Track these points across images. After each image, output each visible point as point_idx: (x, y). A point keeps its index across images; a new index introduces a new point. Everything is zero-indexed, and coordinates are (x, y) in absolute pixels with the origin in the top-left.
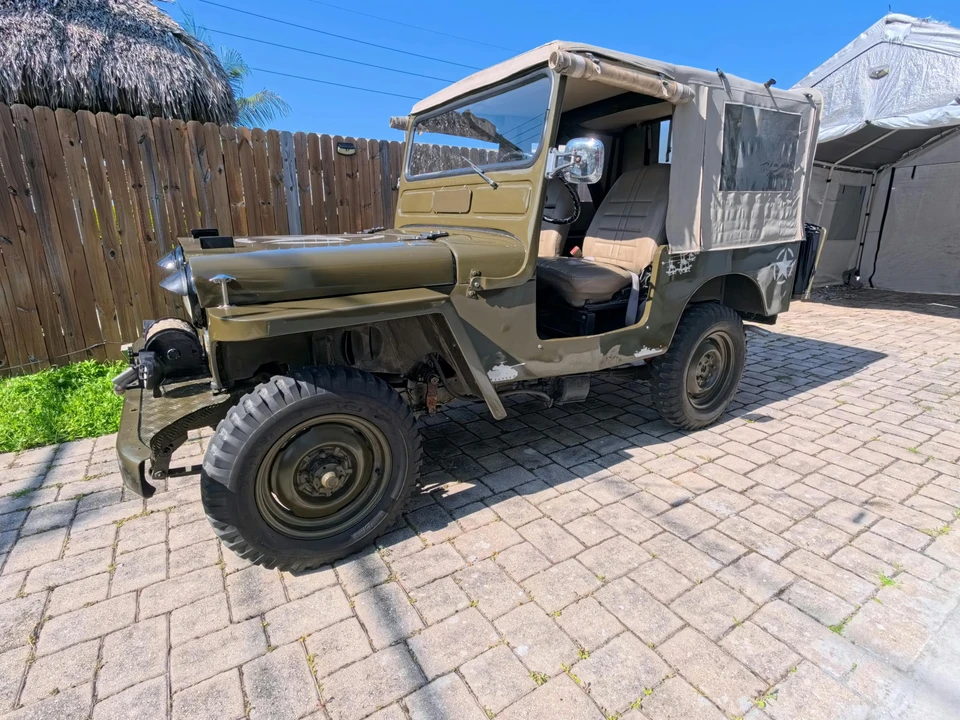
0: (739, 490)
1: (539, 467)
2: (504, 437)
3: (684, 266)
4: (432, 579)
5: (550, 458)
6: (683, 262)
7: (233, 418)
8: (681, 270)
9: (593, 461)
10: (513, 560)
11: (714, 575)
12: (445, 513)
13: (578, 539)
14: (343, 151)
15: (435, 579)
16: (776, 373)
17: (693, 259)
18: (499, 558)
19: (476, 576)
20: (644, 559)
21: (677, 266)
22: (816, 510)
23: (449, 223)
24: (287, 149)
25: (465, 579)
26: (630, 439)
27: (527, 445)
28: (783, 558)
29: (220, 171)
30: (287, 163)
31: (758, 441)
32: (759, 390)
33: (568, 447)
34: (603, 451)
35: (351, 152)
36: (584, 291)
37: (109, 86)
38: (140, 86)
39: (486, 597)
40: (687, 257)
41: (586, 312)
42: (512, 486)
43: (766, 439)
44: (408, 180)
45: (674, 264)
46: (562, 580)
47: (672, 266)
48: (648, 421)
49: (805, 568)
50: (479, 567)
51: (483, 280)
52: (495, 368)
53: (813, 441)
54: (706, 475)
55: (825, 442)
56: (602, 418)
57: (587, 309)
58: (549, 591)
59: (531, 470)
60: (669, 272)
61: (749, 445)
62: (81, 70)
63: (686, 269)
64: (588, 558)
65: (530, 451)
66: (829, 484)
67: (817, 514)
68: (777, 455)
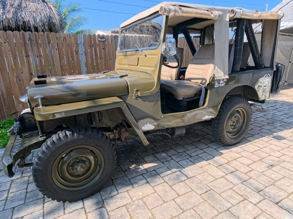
0: (244, 172)
1: (166, 161)
2: (155, 148)
3: (222, 84)
4: (118, 207)
5: (171, 157)
6: (222, 82)
7: (43, 148)
8: (220, 85)
9: (188, 159)
10: (149, 201)
11: (228, 210)
12: (127, 180)
13: (176, 192)
14: (101, 40)
15: (119, 207)
16: (268, 121)
17: (226, 81)
18: (145, 199)
19: (134, 206)
20: (201, 202)
21: (219, 83)
22: (275, 182)
23: (132, 69)
24: (80, 40)
25: (130, 207)
26: (204, 150)
27: (163, 152)
28: (258, 203)
29: (56, 49)
30: (80, 45)
31: (256, 151)
32: (260, 128)
33: (179, 153)
34: (192, 155)
35: (104, 40)
36: (182, 94)
37: (19, 20)
38: (30, 20)
39: (137, 216)
40: (223, 80)
41: (183, 102)
42: (155, 169)
43: (259, 150)
44: (119, 52)
45: (217, 83)
46: (167, 210)
47: (217, 84)
48: (212, 142)
49: (267, 208)
50: (136, 203)
51: (139, 93)
52: (145, 125)
53: (279, 151)
54: (232, 165)
55: (284, 152)
56: (194, 141)
57: (183, 101)
58: (161, 214)
59: (163, 162)
60: (216, 86)
61: (252, 153)
62: (10, 16)
63: (223, 85)
64: (178, 200)
65: (164, 154)
66: (283, 170)
67: (276, 184)
68: (263, 157)
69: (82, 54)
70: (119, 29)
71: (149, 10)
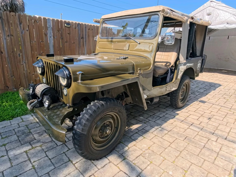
0: (198, 124)
1: (146, 122)
2: (132, 114)
3: (182, 65)
4: (136, 157)
5: (148, 119)
9: (159, 119)
10: (155, 148)
11: (204, 147)
12: (129, 138)
13: (168, 141)
14: (67, 26)
15: (137, 157)
18: (151, 148)
19: (147, 154)
20: (186, 145)
22: (217, 128)
23: (120, 53)
24: (49, 24)
25: (145, 156)
26: (165, 112)
27: (140, 116)
28: (217, 140)
29: (27, 30)
30: (49, 29)
33: (151, 116)
34: (161, 116)
35: (69, 26)
39: (154, 160)
40: (183, 63)
42: (143, 128)
43: (197, 110)
44: (100, 38)
46: (170, 153)
47: (180, 66)
48: (167, 107)
49: (223, 142)
50: (147, 152)
51: (142, 71)
53: (208, 110)
54: (189, 120)
56: (155, 107)
57: (159, 78)
58: (168, 156)
59: (145, 123)
61: (194, 112)
64: (173, 145)
65: (141, 117)
66: (217, 120)
67: (218, 128)
68: (202, 114)
69: (50, 37)
70: (100, 19)
71: (142, 9)
